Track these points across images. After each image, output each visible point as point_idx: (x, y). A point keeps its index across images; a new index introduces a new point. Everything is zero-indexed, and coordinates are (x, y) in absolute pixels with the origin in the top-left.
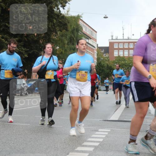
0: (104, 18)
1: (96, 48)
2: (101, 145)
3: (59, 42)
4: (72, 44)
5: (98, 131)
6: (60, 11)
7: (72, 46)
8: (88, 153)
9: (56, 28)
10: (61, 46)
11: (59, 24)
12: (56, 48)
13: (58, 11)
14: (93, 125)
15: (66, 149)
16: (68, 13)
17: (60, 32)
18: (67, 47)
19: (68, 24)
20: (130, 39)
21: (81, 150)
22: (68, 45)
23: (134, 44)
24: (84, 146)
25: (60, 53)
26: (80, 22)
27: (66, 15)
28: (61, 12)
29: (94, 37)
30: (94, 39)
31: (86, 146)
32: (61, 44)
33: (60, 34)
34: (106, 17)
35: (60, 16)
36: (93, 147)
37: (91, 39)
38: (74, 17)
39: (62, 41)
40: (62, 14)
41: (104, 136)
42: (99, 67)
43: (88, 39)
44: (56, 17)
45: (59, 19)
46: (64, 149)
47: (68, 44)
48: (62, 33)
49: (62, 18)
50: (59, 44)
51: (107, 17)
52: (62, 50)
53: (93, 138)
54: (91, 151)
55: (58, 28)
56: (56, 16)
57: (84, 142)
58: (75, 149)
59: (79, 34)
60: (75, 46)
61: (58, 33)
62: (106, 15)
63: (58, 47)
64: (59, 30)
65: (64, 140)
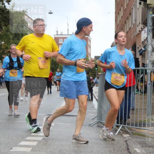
0: (49, 13)
2: (44, 140)
3: (4, 37)
4: (17, 39)
6: (5, 6)
8: (31, 147)
9: (1, 23)
10: (6, 41)
11: (4, 19)
12: (1, 43)
13: (3, 6)
15: (10, 144)
16: (13, 8)
17: (5, 27)
21: (25, 145)
22: (13, 40)
24: (27, 140)
25: (5, 48)
28: (6, 8)
31: (30, 141)
33: (5, 29)
35: (5, 12)
36: (37, 142)
39: (7, 36)
40: (7, 9)
44: (1, 12)
45: (4, 14)
46: (8, 144)
47: (13, 38)
48: (7, 28)
50: (5, 39)
51: (52, 13)
52: (8, 45)
54: (34, 146)
55: (3, 23)
57: (27, 137)
58: (18, 143)
61: (3, 28)
62: (51, 11)
63: (3, 42)
64: (4, 25)
65: (8, 135)
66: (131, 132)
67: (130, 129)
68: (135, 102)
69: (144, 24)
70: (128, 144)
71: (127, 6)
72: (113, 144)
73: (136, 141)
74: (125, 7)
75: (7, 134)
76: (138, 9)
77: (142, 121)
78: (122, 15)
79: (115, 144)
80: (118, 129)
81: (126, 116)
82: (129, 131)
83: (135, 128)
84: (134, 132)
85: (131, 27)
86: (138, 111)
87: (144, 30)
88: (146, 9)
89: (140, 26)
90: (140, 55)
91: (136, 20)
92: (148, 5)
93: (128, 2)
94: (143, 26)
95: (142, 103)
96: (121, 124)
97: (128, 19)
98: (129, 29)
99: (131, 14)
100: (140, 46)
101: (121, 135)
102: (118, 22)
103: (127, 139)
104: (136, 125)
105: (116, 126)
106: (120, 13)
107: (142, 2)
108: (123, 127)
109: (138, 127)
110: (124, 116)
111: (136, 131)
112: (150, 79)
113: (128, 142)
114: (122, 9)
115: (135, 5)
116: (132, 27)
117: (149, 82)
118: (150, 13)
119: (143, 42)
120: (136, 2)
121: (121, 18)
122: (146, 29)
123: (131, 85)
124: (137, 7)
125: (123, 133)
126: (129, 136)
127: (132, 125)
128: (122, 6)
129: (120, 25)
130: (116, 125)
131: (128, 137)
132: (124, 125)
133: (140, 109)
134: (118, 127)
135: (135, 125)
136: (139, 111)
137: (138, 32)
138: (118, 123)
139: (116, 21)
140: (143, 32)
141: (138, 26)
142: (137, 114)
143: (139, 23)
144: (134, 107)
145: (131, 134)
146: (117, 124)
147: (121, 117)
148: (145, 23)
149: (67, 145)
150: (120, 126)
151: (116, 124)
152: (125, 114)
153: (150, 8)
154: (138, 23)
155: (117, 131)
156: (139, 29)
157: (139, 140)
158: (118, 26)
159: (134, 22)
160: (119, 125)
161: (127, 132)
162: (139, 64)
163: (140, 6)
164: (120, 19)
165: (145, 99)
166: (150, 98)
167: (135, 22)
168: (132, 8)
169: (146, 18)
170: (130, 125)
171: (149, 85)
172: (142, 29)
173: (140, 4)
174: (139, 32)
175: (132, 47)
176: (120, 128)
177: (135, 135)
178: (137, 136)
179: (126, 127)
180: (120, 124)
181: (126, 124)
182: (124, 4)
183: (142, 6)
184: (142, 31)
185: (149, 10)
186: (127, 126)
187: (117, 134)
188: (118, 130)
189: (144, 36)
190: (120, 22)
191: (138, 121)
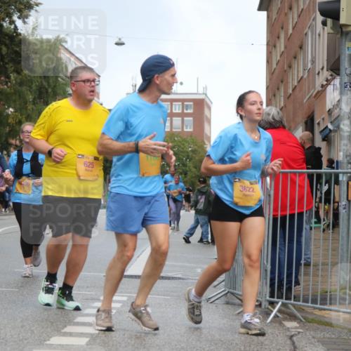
0: (117, 44)
3: (14, 98)
4: (44, 102)
5: (99, 300)
6: (16, 28)
9: (7, 66)
10: (18, 106)
11: (13, 56)
12: (7, 111)
13: (13, 27)
14: (88, 287)
15: (26, 342)
17: (15, 75)
18: (32, 109)
21: (60, 345)
22: (34, 104)
23: (183, 104)
24: (66, 334)
25: (16, 123)
28: (19, 31)
31: (71, 334)
32: (17, 103)
33: (15, 80)
34: (119, 44)
35: (17, 40)
36: (87, 337)
39: (20, 96)
40: (20, 34)
44: (7, 42)
45: (14, 45)
46: (21, 342)
47: (33, 101)
48: (21, 77)
50: (15, 101)
51: (123, 44)
52: (21, 115)
53: (88, 315)
54: (82, 346)
55: (11, 65)
56: (7, 38)
57: (65, 326)
58: (45, 341)
59: (59, 79)
61: (12, 78)
62: (120, 39)
63: (11, 110)
64: (14, 71)
65: (22, 321)
66: (302, 317)
67: (300, 309)
68: (312, 247)
69: (332, 70)
70: (296, 343)
71: (293, 28)
72: (262, 343)
73: (314, 337)
74: (290, 31)
75: (19, 320)
76: (319, 35)
77: (327, 292)
78: (283, 49)
79: (266, 345)
80: (272, 309)
81: (292, 281)
82: (298, 315)
83: (310, 307)
84: (310, 317)
85: (302, 78)
86: (318, 270)
87: (332, 83)
88: (339, 36)
89: (323, 74)
90: (324, 140)
91: (313, 62)
92: (342, 26)
93: (296, 20)
94: (331, 75)
95: (328, 250)
96: (280, 297)
97: (295, 58)
98: (299, 82)
99: (303, 47)
100: (323, 119)
101: (281, 323)
102: (274, 66)
103: (293, 333)
104: (314, 301)
105: (267, 304)
106: (278, 45)
107: (329, 21)
108: (283, 305)
109: (318, 306)
110: (287, 281)
111: (315, 314)
112: (345, 196)
113: (294, 338)
114: (282, 36)
115: (313, 28)
116: (305, 76)
117: (344, 203)
118: (347, 46)
119: (330, 110)
120: (313, 20)
121: (281, 56)
122: (337, 81)
123: (303, 208)
124: (318, 32)
125: (285, 319)
126: (298, 325)
127: (306, 301)
128: (282, 28)
129: (277, 71)
130: (268, 301)
131: (296, 328)
132: (286, 299)
133: (324, 264)
134: (272, 304)
135: (312, 300)
136: (322, 269)
137: (318, 88)
138: (272, 295)
139: (268, 62)
140: (330, 88)
141: (318, 74)
142: (316, 275)
143: (321, 67)
144: (309, 260)
145: (301, 321)
146: (270, 297)
147: (281, 281)
148: (335, 68)
149: (157, 345)
150: (277, 303)
151: (268, 298)
152: (289, 275)
153: (347, 33)
154: (318, 68)
155: (270, 314)
156: (320, 80)
157: (320, 335)
158: (273, 73)
159: (309, 65)
160: (275, 299)
161: (292, 317)
162: (322, 161)
163: (324, 29)
164: (278, 58)
165: (336, 240)
166: (345, 239)
167: (312, 64)
168: (306, 34)
169: (337, 57)
170: (299, 301)
171: (344, 208)
172: (327, 80)
173: (324, 24)
174: (321, 89)
175: (306, 123)
176: (278, 307)
177: (311, 324)
178: (315, 325)
179: (290, 306)
180: (278, 298)
181: (290, 299)
182: (288, 24)
183: (328, 29)
184: (327, 85)
185: (344, 37)
186: (292, 302)
187: (271, 321)
188: (272, 311)
189: (332, 96)
190: (277, 64)
191: (319, 291)
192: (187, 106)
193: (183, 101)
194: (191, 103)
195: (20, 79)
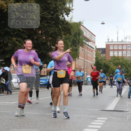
0: (102, 24)
1: (95, 49)
4: (75, 46)
5: (96, 119)
7: (75, 48)
9: (61, 32)
11: (64, 29)
13: (63, 18)
14: (92, 114)
16: (71, 19)
17: (64, 36)
19: (71, 29)
20: (123, 42)
23: (127, 46)
26: (82, 28)
27: (70, 22)
28: (66, 19)
29: (93, 40)
30: (93, 41)
34: (103, 24)
35: (65, 23)
37: (91, 41)
38: (76, 23)
40: (66, 21)
41: (102, 124)
42: (97, 65)
43: (88, 42)
44: (61, 24)
45: (64, 25)
47: (71, 45)
48: (66, 36)
49: (66, 24)
51: (104, 24)
53: (93, 125)
55: (63, 32)
56: (61, 22)
57: (85, 129)
59: (80, 37)
60: (77, 47)
61: (63, 37)
62: (103, 22)
64: (64, 34)
65: (68, 127)
192: (128, 47)
193: (127, 45)
194: (130, 46)
195: (66, 37)
